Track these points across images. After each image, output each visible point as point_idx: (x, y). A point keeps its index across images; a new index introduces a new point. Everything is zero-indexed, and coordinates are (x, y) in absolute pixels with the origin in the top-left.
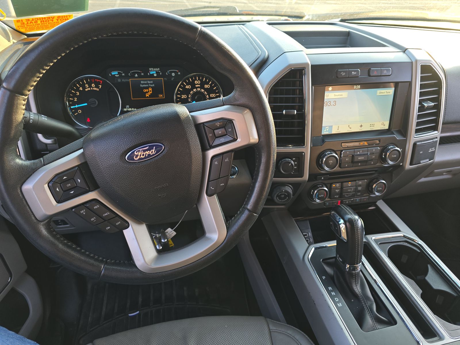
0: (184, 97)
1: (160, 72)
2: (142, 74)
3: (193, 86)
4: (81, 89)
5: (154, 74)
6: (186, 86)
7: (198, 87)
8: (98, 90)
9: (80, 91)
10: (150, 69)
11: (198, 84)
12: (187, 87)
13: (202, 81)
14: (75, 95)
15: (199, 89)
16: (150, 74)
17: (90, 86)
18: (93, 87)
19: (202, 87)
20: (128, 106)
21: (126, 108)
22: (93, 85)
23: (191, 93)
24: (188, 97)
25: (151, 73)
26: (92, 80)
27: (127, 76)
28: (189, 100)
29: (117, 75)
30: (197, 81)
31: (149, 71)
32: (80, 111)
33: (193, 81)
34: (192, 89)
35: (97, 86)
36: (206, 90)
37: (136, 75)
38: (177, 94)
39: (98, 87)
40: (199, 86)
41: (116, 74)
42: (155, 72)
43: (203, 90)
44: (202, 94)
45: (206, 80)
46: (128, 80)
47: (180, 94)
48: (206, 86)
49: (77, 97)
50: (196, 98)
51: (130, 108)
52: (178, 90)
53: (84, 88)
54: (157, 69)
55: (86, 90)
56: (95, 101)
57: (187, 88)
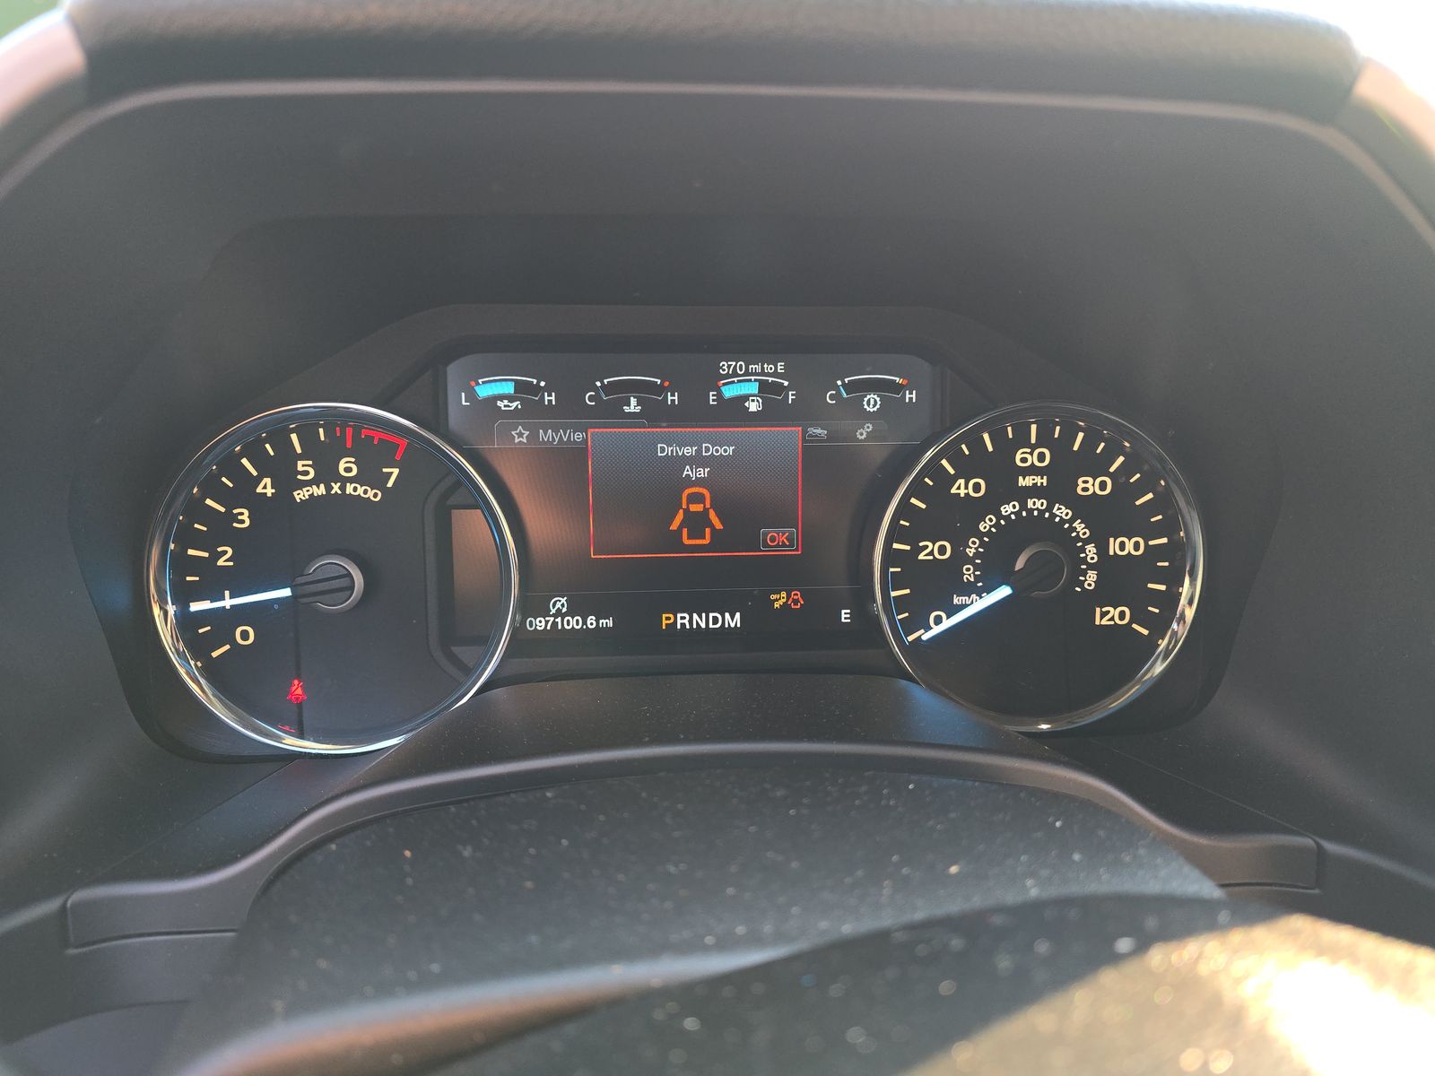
0: (931, 550)
1: (786, 383)
2: (672, 398)
3: (1004, 483)
4: (266, 487)
5: (746, 398)
6: (954, 479)
7: (1035, 491)
8: (372, 494)
9: (257, 505)
10: (725, 367)
11: (1033, 470)
12: (960, 488)
13: (1061, 449)
14: (222, 530)
15: (1036, 504)
16: (720, 395)
17: (327, 473)
18: (344, 481)
19: (1060, 489)
20: (561, 603)
21: (546, 613)
22: (347, 466)
23: (983, 527)
24: (959, 558)
25: (729, 392)
26: (343, 433)
27: (570, 410)
28: (969, 573)
29: (511, 398)
30: (1033, 448)
31: (714, 380)
32: (245, 635)
33: (1006, 448)
34: (989, 505)
35: (368, 476)
36: (1084, 508)
37: (633, 406)
38: (895, 533)
39: (378, 481)
40: (1041, 481)
41: (502, 397)
42: (753, 388)
43: (1062, 512)
44: (1060, 533)
45: (1089, 444)
46: (578, 437)
47: (912, 537)
48: (1089, 486)
49: (235, 538)
50: (1019, 565)
51: (571, 613)
52: (904, 509)
53: (287, 481)
54: (769, 368)
55: (300, 495)
56: (349, 575)
57: (962, 492)
